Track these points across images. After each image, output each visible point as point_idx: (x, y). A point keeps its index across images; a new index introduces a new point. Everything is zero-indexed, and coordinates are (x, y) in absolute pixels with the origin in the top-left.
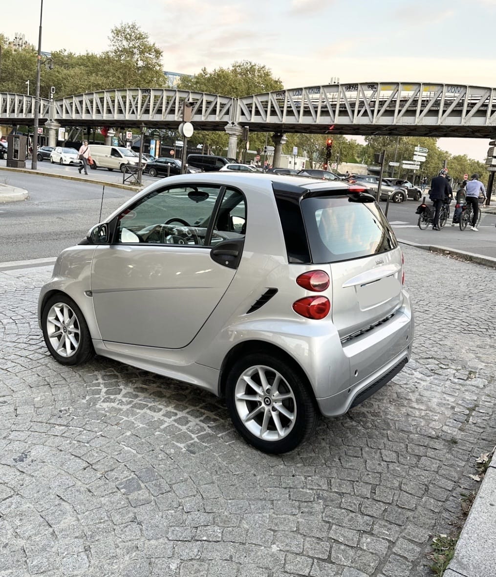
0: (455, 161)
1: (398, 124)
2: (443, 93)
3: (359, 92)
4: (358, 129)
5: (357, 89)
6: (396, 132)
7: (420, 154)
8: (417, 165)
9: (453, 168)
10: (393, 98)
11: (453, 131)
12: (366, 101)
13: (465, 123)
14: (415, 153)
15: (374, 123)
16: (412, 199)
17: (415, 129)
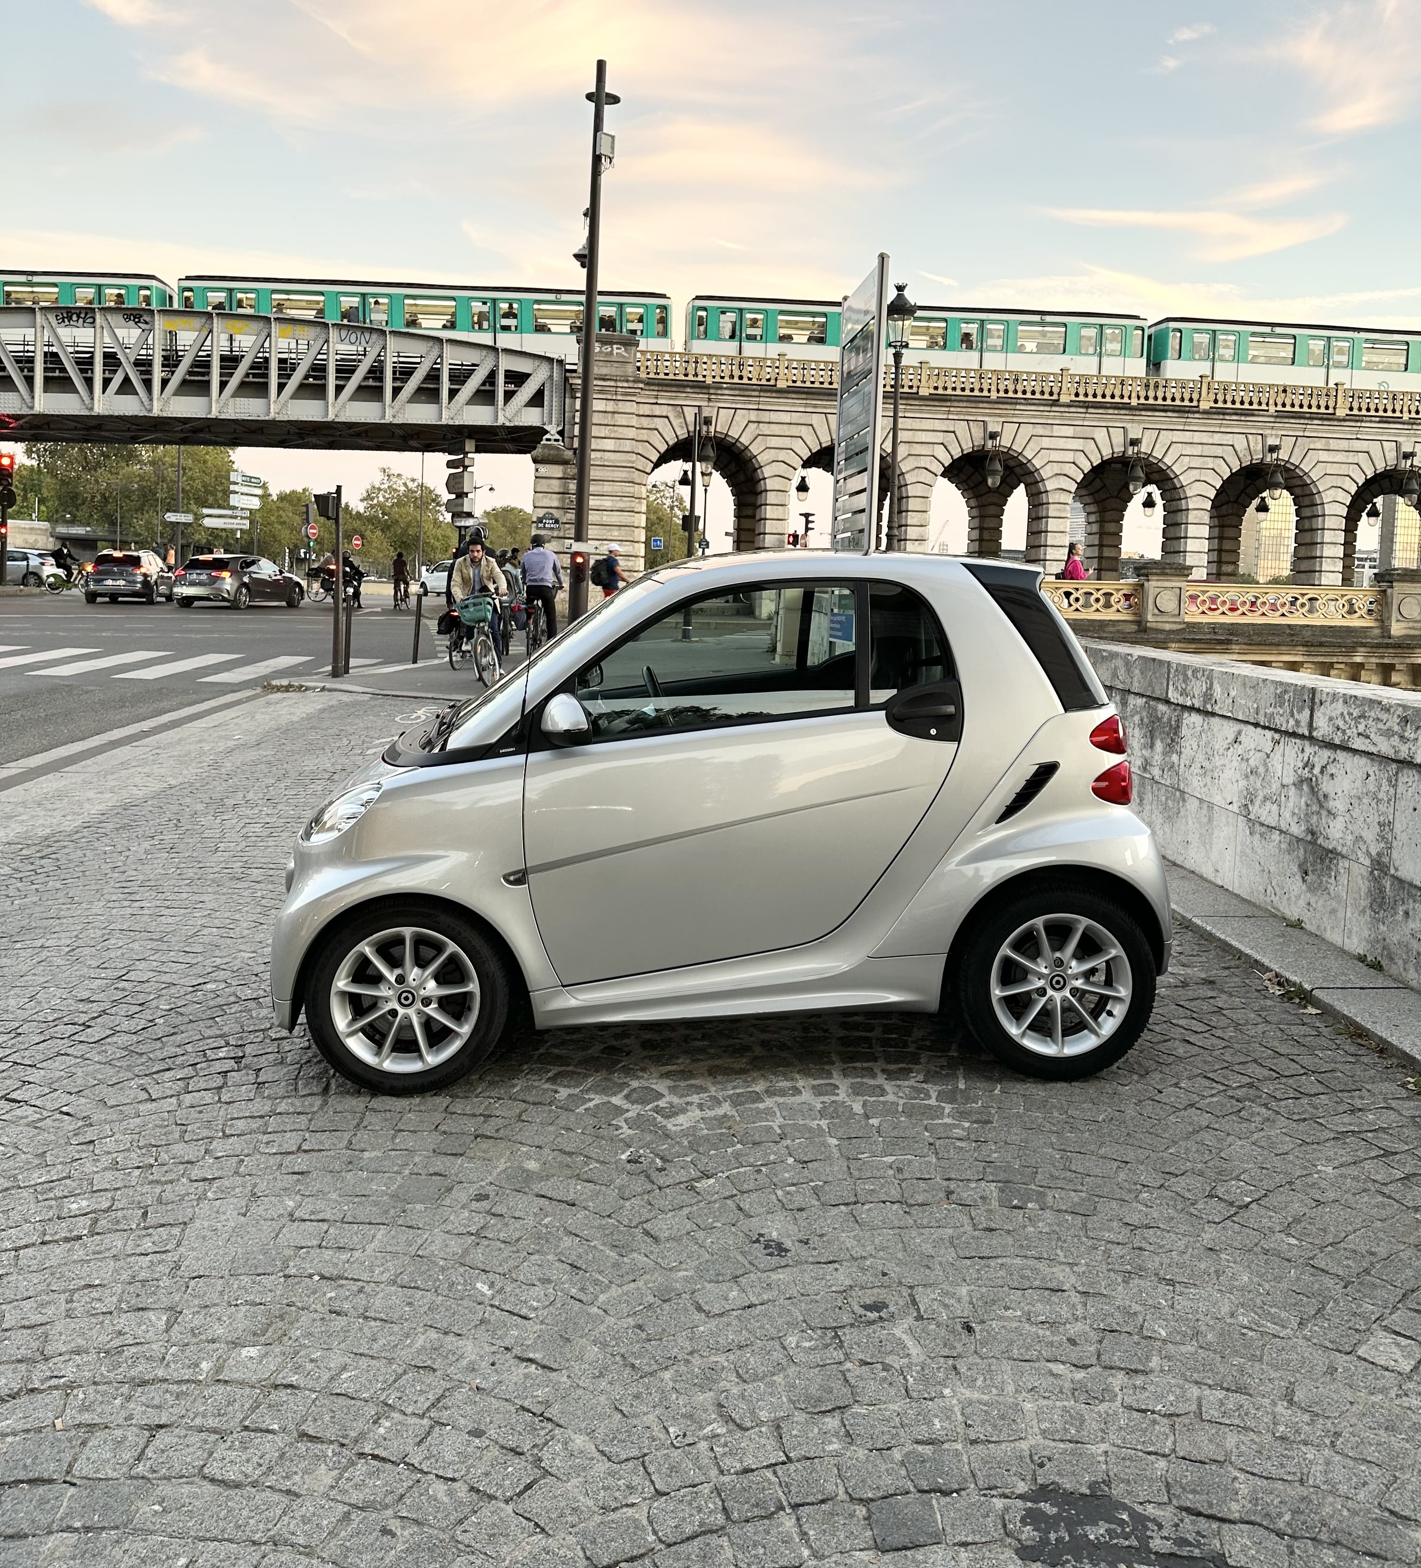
0: (285, 505)
1: (223, 417)
2: (331, 345)
3: (99, 330)
4: (99, 427)
5: (94, 322)
6: (208, 436)
7: (245, 490)
8: (242, 518)
9: (285, 522)
10: (200, 350)
11: (358, 435)
12: (125, 354)
13: (394, 417)
14: (232, 487)
15: (156, 412)
16: (284, 604)
17: (262, 429)
